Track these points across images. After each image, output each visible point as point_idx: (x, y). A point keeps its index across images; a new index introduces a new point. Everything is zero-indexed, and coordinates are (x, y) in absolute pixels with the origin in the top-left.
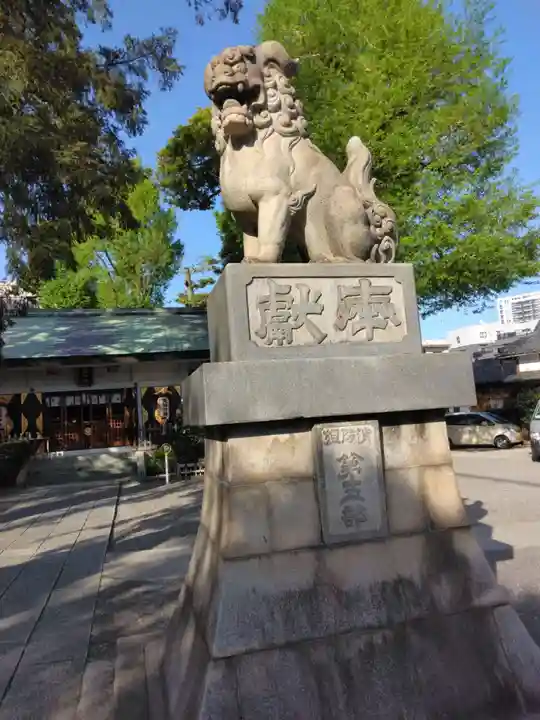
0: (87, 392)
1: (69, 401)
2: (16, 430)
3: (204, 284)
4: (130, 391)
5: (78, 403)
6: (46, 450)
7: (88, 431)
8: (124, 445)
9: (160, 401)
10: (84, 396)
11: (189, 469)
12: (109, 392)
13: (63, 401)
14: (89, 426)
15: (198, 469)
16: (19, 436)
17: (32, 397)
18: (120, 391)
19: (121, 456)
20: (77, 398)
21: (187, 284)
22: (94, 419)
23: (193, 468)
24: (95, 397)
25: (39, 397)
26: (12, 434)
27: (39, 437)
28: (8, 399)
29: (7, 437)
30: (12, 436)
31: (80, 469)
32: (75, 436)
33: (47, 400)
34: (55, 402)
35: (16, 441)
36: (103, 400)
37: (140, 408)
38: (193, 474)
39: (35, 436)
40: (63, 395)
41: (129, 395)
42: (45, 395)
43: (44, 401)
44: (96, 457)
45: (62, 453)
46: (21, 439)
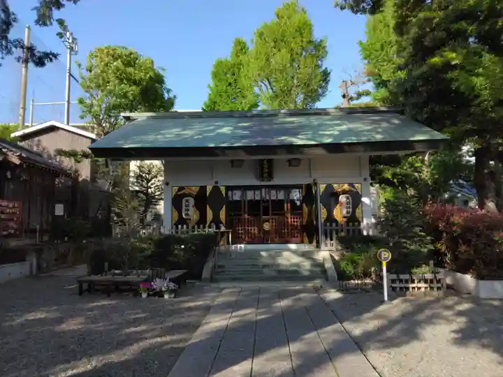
0: (266, 187)
1: (250, 195)
2: (202, 221)
3: (360, 95)
4: (309, 187)
5: (258, 198)
6: (228, 243)
7: (267, 226)
8: (302, 242)
9: (342, 198)
10: (263, 190)
11: (401, 281)
12: (288, 188)
13: (243, 195)
14: (268, 221)
15: (413, 282)
16: (204, 227)
17: (216, 189)
18: (298, 187)
19: (305, 255)
20: (257, 192)
21: (344, 96)
22: (273, 214)
23: (407, 281)
24: (273, 192)
25: (223, 190)
26: (198, 223)
27: (223, 229)
28: (195, 190)
29: (194, 227)
30: (199, 228)
31: (265, 266)
32: (255, 230)
33: (230, 193)
34: (237, 196)
35: (202, 232)
36: (281, 196)
37: (320, 206)
38: (407, 289)
39: (218, 228)
40: (245, 188)
41: (308, 191)
42: (228, 188)
43: (227, 194)
44: (279, 254)
45: (243, 246)
46: (207, 230)
